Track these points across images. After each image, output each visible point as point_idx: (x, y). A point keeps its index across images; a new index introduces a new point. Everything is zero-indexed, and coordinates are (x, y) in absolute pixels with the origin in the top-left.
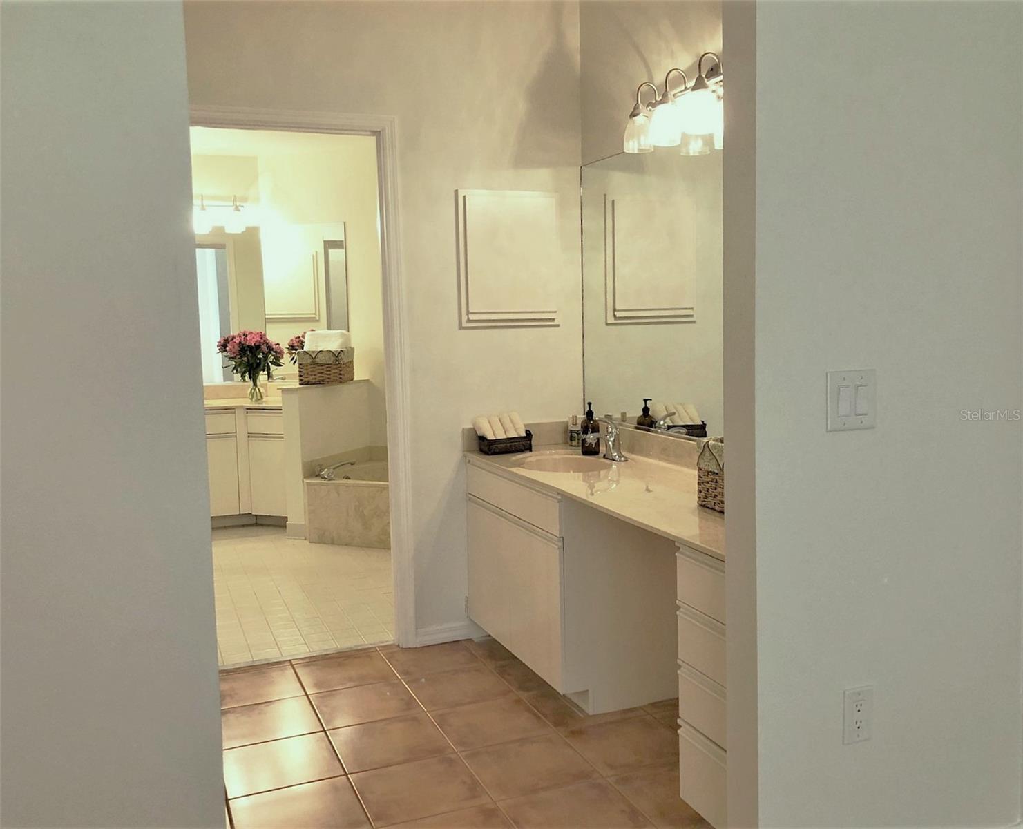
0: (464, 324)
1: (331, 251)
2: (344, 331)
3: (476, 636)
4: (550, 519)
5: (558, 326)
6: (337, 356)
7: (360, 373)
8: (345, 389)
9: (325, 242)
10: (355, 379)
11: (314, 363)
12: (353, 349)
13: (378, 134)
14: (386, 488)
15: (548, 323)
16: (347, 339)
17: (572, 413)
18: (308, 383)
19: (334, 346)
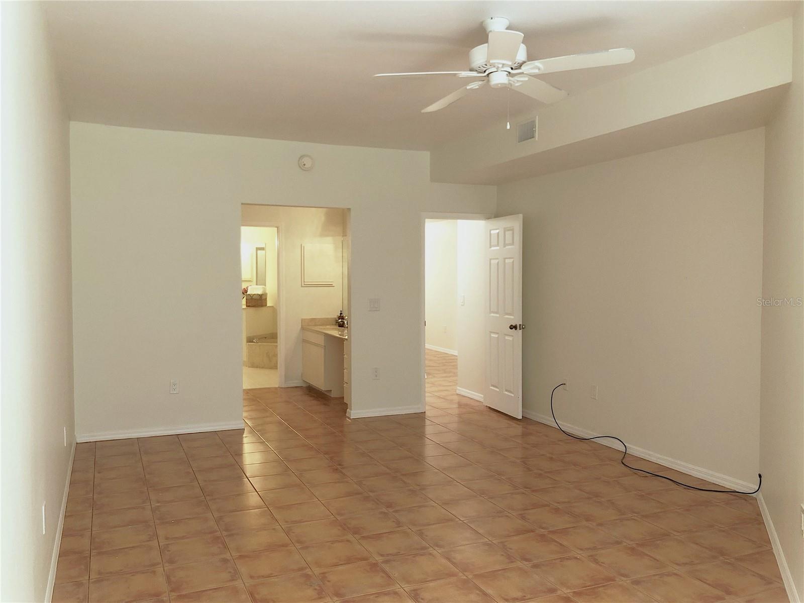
0: (303, 285)
1: (259, 252)
2: (264, 286)
3: (304, 385)
4: (321, 340)
5: (334, 286)
6: (261, 296)
7: (269, 304)
8: (264, 308)
9: (257, 248)
10: (268, 305)
11: (252, 299)
12: (267, 294)
13: (278, 228)
14: (277, 346)
15: (331, 286)
16: (265, 289)
17: (336, 314)
18: (249, 306)
19: (260, 292)
